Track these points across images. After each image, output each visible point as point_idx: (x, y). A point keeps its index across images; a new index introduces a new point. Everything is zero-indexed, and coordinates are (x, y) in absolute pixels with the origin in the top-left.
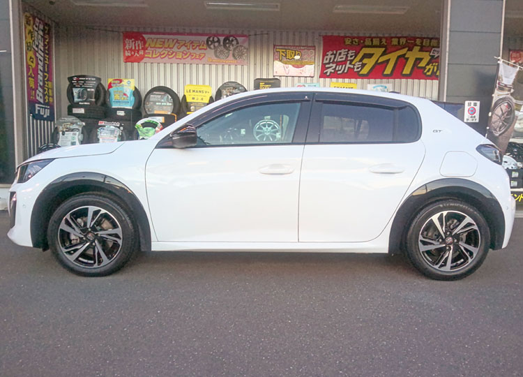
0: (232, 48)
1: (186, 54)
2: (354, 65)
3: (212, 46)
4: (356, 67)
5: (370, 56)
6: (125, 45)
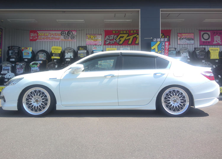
0: (70, 35)
1: (53, 38)
2: (117, 40)
3: (63, 35)
4: (117, 41)
5: (123, 37)
6: (30, 35)
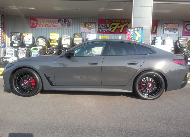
0: (67, 23)
1: (51, 25)
2: (109, 29)
3: (60, 22)
5: (114, 26)
6: (30, 22)
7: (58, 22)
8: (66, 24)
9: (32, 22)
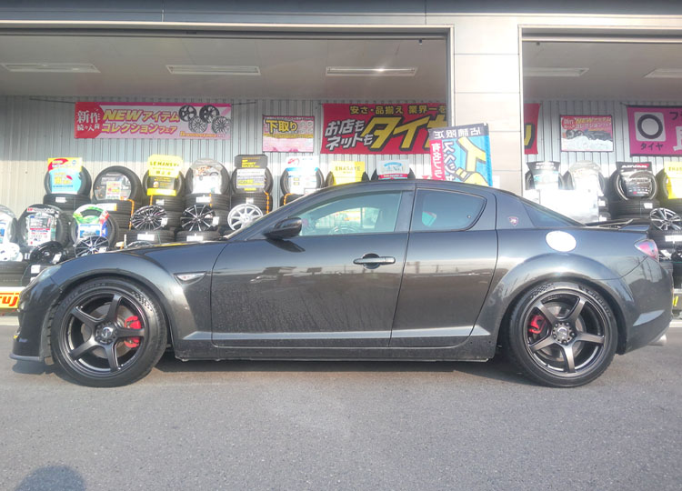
0: (210, 119)
1: (153, 128)
2: (364, 138)
3: (186, 118)
5: (383, 127)
6: (77, 118)
7: (177, 118)
8: (210, 125)
9: (84, 116)
